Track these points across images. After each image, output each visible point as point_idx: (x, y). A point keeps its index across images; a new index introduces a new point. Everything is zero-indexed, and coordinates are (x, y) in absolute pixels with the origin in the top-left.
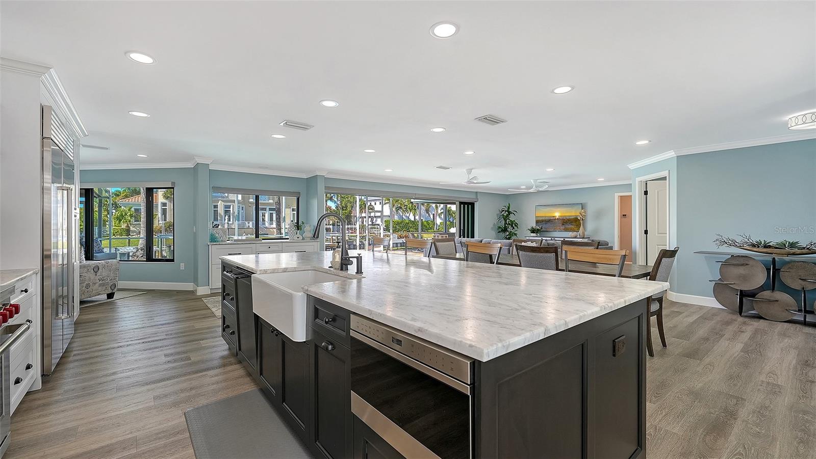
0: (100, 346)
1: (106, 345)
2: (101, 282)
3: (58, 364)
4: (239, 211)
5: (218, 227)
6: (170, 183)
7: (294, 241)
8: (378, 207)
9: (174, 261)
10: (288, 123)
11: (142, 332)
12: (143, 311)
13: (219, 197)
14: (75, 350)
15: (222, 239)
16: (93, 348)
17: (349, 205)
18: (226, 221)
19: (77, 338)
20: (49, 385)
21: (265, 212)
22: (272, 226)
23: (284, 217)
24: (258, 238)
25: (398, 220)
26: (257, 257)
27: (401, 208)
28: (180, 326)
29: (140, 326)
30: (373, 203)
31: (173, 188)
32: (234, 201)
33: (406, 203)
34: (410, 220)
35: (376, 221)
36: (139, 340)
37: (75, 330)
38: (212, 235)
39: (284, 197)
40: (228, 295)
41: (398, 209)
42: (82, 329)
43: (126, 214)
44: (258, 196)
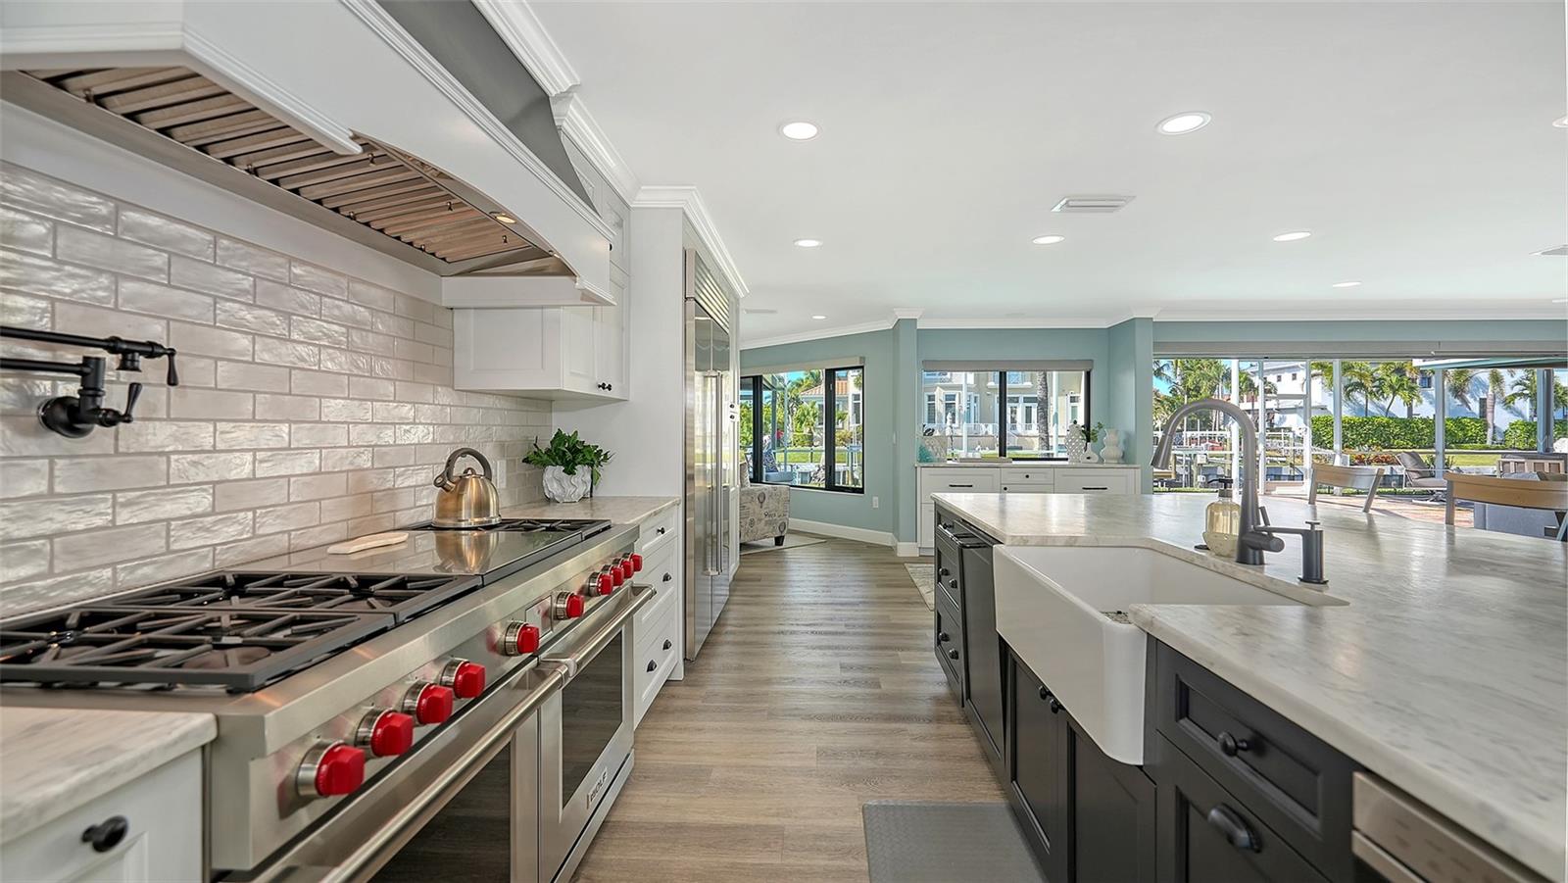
0: (756, 625)
1: (763, 625)
2: (767, 519)
3: (706, 644)
4: (969, 404)
5: (931, 434)
6: (858, 359)
7: (1079, 465)
8: (1288, 385)
9: (863, 492)
10: (1071, 203)
11: (813, 612)
12: (817, 573)
13: (936, 381)
14: (730, 625)
15: (938, 456)
16: (750, 625)
17: (1205, 385)
18: (948, 423)
19: (734, 604)
20: (693, 676)
21: (1016, 405)
22: (1029, 433)
23: (1056, 414)
24: (1005, 456)
25: (1349, 416)
26: (1003, 500)
27: (1360, 386)
28: (868, 613)
29: (812, 600)
30: (1272, 378)
31: (862, 367)
32: (960, 387)
33: (1380, 373)
34: (1394, 418)
35: (1282, 420)
36: (807, 625)
37: (730, 591)
38: (922, 449)
39: (1055, 373)
40: (946, 572)
41: (1350, 389)
42: (742, 591)
43: (808, 413)
44: (1005, 373)
